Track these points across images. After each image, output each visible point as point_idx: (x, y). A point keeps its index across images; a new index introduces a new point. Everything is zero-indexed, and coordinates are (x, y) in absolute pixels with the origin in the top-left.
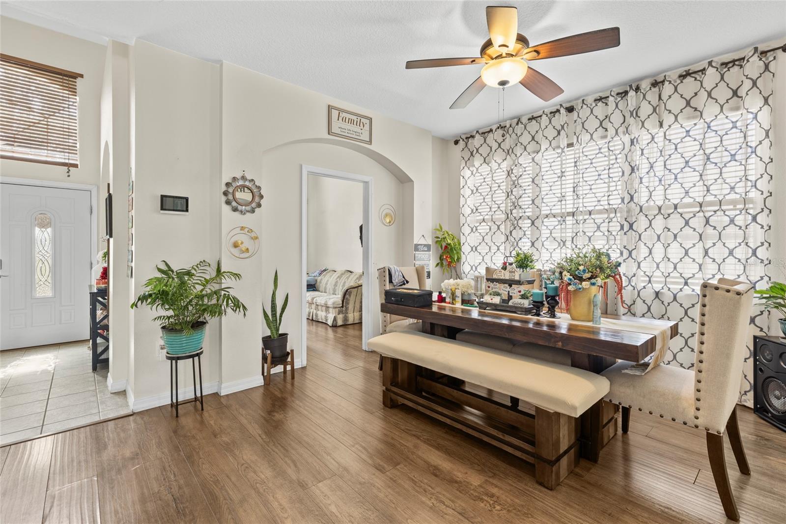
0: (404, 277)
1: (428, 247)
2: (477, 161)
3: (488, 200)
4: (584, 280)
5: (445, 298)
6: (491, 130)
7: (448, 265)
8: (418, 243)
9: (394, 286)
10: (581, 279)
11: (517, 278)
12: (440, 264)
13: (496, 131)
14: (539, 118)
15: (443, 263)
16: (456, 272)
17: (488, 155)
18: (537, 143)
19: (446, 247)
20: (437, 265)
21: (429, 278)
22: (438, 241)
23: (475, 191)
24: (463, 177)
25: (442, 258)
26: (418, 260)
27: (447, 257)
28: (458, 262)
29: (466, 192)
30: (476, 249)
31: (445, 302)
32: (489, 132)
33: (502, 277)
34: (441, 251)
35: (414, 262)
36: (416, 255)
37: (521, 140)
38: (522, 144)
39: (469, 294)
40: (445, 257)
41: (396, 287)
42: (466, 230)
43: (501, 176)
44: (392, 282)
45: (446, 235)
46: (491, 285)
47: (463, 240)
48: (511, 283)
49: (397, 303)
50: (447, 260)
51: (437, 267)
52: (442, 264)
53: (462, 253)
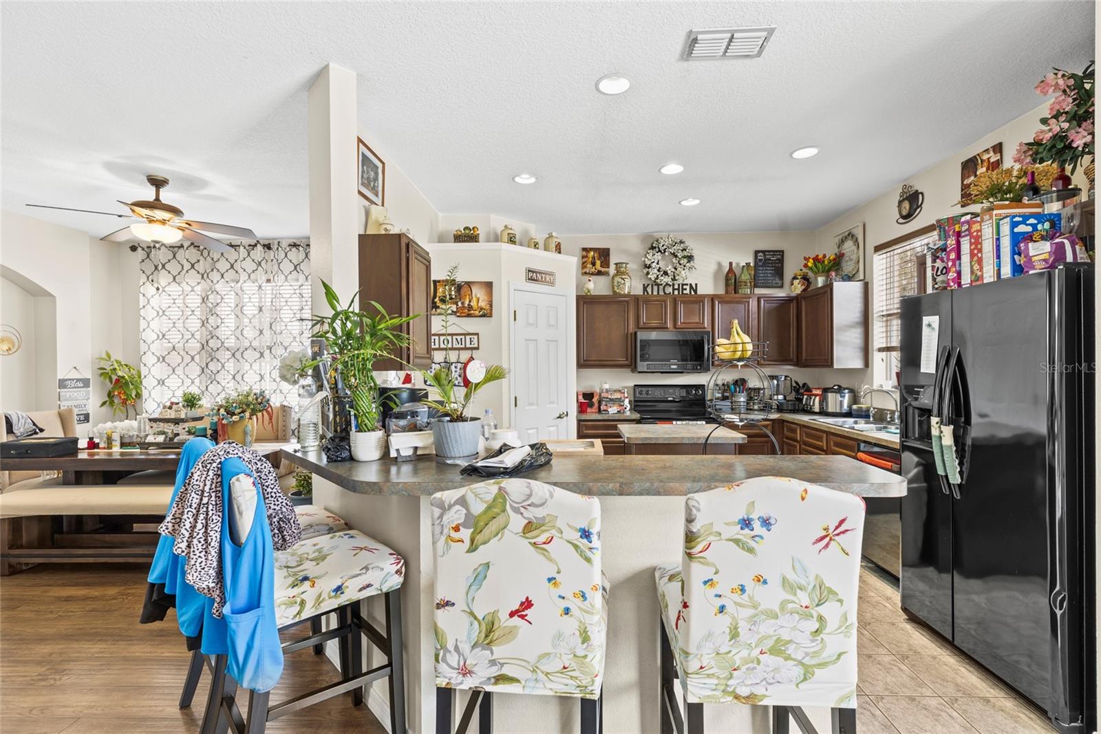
0: (34, 424)
1: (86, 383)
2: (163, 279)
3: (179, 325)
4: (235, 415)
5: (98, 444)
6: (182, 246)
7: (123, 403)
8: (66, 378)
9: (17, 437)
10: (233, 414)
11: (183, 416)
12: (108, 402)
13: (187, 248)
14: (238, 247)
15: (113, 401)
16: (136, 410)
17: (179, 274)
18: (237, 272)
19: (117, 381)
20: (104, 403)
21: (88, 422)
22: (104, 374)
23: (161, 313)
24: (144, 295)
25: (112, 394)
26: (65, 400)
27: (120, 393)
28: (139, 398)
29: (149, 313)
30: (163, 383)
31: (98, 448)
32: (179, 247)
33: (168, 417)
34: (109, 386)
35: (59, 402)
36: (61, 394)
37: (218, 265)
38: (218, 270)
39: (130, 436)
40: (116, 393)
41: (19, 438)
42: (150, 359)
43: (194, 301)
44: (13, 432)
45: (116, 366)
46: (154, 425)
47: (144, 371)
48: (177, 421)
49: (19, 456)
50: (120, 397)
51: (103, 407)
52: (112, 403)
53: (143, 388)
